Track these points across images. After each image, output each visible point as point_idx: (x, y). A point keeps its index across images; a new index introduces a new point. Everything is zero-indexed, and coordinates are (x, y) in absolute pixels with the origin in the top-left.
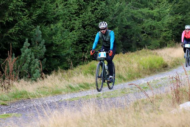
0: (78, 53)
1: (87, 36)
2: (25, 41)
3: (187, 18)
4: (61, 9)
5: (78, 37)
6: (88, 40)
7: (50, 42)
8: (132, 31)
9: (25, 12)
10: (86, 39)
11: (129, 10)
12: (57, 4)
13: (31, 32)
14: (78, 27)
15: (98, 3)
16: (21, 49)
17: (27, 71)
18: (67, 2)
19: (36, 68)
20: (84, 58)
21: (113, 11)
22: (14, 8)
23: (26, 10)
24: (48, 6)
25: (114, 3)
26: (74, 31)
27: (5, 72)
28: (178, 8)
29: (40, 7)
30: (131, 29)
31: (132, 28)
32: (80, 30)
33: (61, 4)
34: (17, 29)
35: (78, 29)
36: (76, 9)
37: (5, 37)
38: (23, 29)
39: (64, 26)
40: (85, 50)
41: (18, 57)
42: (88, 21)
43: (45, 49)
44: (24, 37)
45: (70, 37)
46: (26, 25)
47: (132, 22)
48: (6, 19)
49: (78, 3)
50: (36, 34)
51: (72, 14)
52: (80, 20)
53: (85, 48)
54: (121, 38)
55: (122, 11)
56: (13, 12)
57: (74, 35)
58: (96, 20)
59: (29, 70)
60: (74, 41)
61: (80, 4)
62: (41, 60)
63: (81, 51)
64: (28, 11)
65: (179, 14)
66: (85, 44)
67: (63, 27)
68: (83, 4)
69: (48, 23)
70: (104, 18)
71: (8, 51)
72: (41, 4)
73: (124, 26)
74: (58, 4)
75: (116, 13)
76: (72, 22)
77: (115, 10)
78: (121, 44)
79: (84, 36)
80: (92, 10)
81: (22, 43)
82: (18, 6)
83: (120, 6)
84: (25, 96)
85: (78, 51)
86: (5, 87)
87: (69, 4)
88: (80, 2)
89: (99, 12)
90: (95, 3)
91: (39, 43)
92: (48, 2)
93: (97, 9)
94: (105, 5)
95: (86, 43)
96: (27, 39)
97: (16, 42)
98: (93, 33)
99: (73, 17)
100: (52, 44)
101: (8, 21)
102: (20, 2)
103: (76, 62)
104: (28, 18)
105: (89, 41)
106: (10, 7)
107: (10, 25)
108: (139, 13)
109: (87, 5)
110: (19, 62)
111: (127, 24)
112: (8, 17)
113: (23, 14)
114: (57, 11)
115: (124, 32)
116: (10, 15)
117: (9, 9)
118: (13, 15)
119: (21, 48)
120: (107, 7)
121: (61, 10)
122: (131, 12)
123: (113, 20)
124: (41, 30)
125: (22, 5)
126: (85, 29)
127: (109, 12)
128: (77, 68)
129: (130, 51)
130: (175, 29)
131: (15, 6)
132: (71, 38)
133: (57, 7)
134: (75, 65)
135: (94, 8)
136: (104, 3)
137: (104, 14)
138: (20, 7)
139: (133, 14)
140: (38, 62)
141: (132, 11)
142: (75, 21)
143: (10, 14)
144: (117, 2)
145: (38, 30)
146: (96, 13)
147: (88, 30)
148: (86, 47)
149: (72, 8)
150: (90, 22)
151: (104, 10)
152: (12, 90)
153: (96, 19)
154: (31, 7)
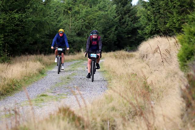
3: (28, 18)
28: (14, 2)
65: (15, 11)
130: (9, 34)
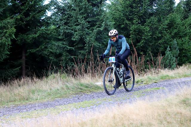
7: (182, 48)
12: (185, 26)
13: (171, 43)
16: (165, 52)
19: (174, 62)
23: (168, 30)
24: (180, 28)
27: (156, 64)
29: (176, 28)
33: (188, 26)
34: (163, 40)
37: (157, 45)
38: (167, 41)
41: (164, 56)
43: (179, 52)
44: (167, 45)
46: (168, 38)
48: (157, 35)
50: (174, 43)
59: (170, 63)
62: (177, 58)
67: (189, 39)
69: (181, 37)
71: (159, 53)
72: (177, 27)
81: (166, 48)
84: (167, 77)
86: (156, 73)
91: (175, 48)
92: (181, 26)
96: (169, 46)
97: (163, 48)
100: (183, 49)
104: (169, 34)
106: (159, 28)
107: (159, 38)
110: (164, 59)
113: (167, 32)
114: (186, 30)
116: (159, 33)
118: (161, 33)
121: (188, 30)
124: (177, 41)
125: (166, 27)
131: (162, 28)
133: (186, 28)
138: (165, 29)
140: (175, 59)
145: (175, 42)
152: (160, 75)
154: (171, 28)
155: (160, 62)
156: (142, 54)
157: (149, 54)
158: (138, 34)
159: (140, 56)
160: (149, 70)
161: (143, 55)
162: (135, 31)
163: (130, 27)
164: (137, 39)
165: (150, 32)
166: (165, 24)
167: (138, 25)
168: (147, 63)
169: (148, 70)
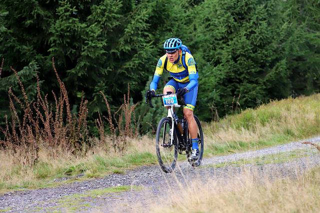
0: (226, 97)
1: (239, 72)
2: (148, 80)
4: (201, 33)
5: (226, 74)
6: (241, 77)
8: (308, 65)
9: (148, 38)
10: (238, 77)
11: (303, 34)
12: (195, 25)
14: (226, 59)
15: (255, 24)
16: (142, 92)
17: (151, 123)
18: (209, 22)
20: (235, 105)
21: (278, 34)
22: (132, 32)
23: (150, 35)
24: (181, 29)
25: (280, 23)
26: (221, 65)
27: (119, 125)
29: (170, 30)
30: (305, 62)
31: (306, 60)
32: (229, 64)
33: (201, 25)
34: (136, 62)
35: (226, 62)
36: (223, 33)
37: (120, 74)
38: (146, 63)
39: (206, 57)
40: (235, 93)
41: (138, 103)
42: (241, 50)
44: (146, 74)
45: (215, 74)
46: (150, 56)
47: (307, 51)
48: (121, 48)
49: (227, 24)
51: (218, 40)
52: (229, 48)
53: (237, 90)
54: (290, 74)
55: (291, 35)
56: (130, 38)
57: (220, 70)
58: (253, 48)
59: (154, 122)
60: (221, 79)
61: (229, 25)
63: (230, 95)
64: (153, 36)
66: (236, 84)
67: (204, 59)
68: (234, 25)
70: (264, 46)
71: (125, 95)
72: (172, 26)
73: (295, 58)
74: (197, 26)
75: (282, 38)
76: (216, 53)
77: (280, 33)
78: (291, 84)
79: (235, 72)
80: (248, 34)
82: (138, 29)
83: (289, 29)
84: (148, 160)
85: (225, 94)
86: (118, 147)
87: (212, 25)
88: (229, 22)
89: (258, 36)
90: (251, 23)
92: (182, 23)
93: (255, 33)
94: (266, 26)
95: (237, 82)
96: (151, 77)
97: (135, 81)
98: (249, 68)
99: (218, 44)
101: (124, 50)
102: (141, 22)
103: (223, 110)
104: (152, 46)
105: (242, 79)
106: (127, 30)
107: (126, 56)
108: (317, 38)
109: (240, 26)
110: (139, 111)
111: (299, 55)
112: (124, 45)
113: (146, 40)
114: (195, 36)
115: (295, 66)
116: (126, 42)
117: (125, 32)
118: (131, 42)
119: (142, 90)
120: (270, 30)
121: (201, 35)
122: (305, 36)
123: (278, 48)
125: (144, 27)
126: (236, 62)
127: (272, 36)
128: (225, 119)
129: (303, 94)
131: (134, 28)
132: (215, 76)
133: (195, 29)
134: (222, 115)
135: (250, 30)
136: (264, 23)
137: (264, 39)
139: (309, 39)
141: (306, 34)
142: (221, 50)
143: (127, 40)
144: (284, 22)
146: (252, 38)
147: (241, 64)
148: (237, 88)
149: (217, 31)
150: (244, 52)
151: (266, 34)
152: (129, 152)
153: (253, 46)
154: (156, 30)
155: (128, 120)
156: (80, 99)
157: (100, 98)
158: (71, 45)
159: (75, 104)
160: (99, 139)
161: (85, 99)
162: (61, 36)
163: (49, 25)
164: (67, 57)
165: (104, 38)
166: (141, 19)
167: (71, 21)
168: (93, 121)
169: (96, 139)
